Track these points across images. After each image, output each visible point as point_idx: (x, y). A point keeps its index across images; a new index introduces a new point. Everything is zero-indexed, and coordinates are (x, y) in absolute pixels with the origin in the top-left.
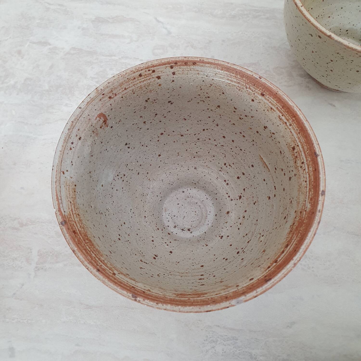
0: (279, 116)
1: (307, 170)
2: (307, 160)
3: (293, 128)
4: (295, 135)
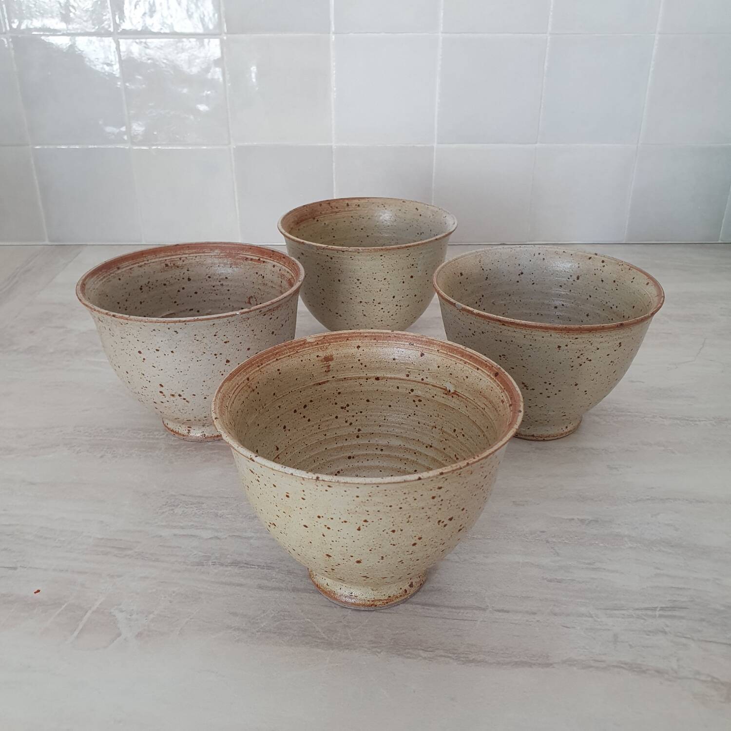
0: (138, 266)
1: (187, 256)
2: (180, 255)
3: (151, 259)
4: (157, 260)
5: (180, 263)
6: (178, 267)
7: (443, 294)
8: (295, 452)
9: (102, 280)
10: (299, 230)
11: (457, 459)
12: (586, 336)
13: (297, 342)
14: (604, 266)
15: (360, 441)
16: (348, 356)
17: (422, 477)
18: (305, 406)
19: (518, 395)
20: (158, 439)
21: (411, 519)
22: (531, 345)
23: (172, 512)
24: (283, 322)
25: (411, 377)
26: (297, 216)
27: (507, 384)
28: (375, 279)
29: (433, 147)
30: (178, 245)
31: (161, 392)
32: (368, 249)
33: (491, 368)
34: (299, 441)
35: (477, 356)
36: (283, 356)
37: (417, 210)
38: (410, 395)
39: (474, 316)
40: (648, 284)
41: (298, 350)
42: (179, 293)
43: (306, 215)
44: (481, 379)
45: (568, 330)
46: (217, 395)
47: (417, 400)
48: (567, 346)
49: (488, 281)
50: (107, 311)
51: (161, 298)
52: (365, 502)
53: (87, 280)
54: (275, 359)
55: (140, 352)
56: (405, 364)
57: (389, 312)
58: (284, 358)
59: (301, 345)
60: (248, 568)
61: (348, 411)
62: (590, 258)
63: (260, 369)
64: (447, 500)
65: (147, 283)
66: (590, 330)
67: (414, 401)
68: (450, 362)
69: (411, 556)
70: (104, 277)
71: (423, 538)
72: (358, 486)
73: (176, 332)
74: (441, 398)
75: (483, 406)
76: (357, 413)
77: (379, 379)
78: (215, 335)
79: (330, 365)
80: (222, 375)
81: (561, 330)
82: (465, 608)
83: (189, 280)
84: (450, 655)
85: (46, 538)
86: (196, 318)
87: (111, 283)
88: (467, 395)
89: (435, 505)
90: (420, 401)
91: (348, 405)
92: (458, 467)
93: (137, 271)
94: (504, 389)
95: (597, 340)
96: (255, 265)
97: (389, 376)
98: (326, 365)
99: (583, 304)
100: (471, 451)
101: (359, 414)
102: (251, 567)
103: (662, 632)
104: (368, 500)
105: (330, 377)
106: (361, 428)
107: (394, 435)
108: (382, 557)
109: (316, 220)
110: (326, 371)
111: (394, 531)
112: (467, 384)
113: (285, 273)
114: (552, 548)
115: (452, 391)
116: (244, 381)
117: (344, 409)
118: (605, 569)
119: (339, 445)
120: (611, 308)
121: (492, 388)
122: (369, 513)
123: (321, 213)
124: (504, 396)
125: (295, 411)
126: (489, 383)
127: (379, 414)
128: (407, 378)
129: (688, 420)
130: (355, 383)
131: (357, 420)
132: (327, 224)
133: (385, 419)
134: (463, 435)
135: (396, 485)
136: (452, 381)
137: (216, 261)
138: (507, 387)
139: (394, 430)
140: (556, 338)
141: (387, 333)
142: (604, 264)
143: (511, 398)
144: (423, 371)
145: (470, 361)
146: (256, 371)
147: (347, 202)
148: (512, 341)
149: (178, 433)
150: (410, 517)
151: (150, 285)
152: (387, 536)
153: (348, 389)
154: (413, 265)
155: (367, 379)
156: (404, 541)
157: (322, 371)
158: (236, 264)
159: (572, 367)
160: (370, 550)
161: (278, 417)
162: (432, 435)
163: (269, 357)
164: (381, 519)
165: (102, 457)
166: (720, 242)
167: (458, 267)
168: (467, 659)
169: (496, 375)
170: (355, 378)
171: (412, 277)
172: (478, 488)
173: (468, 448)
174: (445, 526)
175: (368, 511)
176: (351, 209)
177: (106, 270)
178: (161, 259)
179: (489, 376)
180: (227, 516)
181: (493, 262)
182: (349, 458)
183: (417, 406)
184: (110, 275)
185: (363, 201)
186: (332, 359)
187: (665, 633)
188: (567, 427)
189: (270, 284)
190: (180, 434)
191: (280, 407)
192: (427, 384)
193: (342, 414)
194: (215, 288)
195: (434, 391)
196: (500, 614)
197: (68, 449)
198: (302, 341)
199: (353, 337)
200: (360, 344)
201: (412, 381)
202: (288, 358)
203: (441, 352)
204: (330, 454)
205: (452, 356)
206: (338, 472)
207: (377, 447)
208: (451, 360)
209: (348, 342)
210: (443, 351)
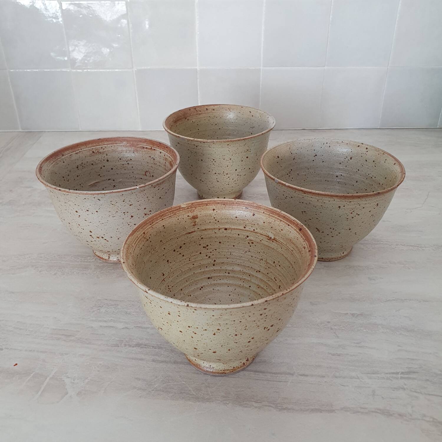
0: (75, 153)
1: (106, 146)
2: (101, 145)
3: (83, 149)
4: (87, 149)
5: (101, 151)
6: (100, 153)
7: (267, 172)
8: (175, 276)
9: (52, 163)
10: (176, 126)
11: (276, 280)
12: (356, 200)
13: (175, 208)
14: (367, 151)
15: (215, 268)
16: (208, 215)
17: (254, 304)
18: (181, 247)
19: (314, 244)
20: (90, 262)
21: (247, 328)
22: (322, 206)
23: (99, 311)
24: (166, 191)
25: (247, 229)
26: (175, 118)
27: (307, 236)
28: (224, 159)
29: (260, 69)
30: (100, 139)
31: (90, 235)
32: (220, 141)
33: (297, 225)
34: (177, 269)
35: (288, 217)
36: (166, 217)
37: (251, 112)
38: (246, 239)
39: (286, 187)
40: (395, 164)
41: (176, 212)
42: (101, 169)
43: (181, 117)
44: (290, 232)
45: (345, 197)
46: (124, 245)
47: (250, 242)
48: (344, 206)
49: (295, 160)
50: (55, 187)
51: (90, 173)
52: (218, 319)
53: (43, 164)
54: (161, 219)
55: (77, 212)
56: (243, 220)
57: (233, 179)
58: (167, 218)
59: (177, 209)
60: (146, 348)
61: (207, 249)
62: (359, 146)
63: (152, 226)
64: (270, 315)
65: (81, 164)
66: (359, 197)
67: (249, 243)
68: (271, 220)
69: (247, 348)
70: (54, 162)
71: (254, 338)
72: (213, 310)
73: (99, 199)
74: (265, 242)
75: (292, 249)
76: (213, 250)
77: (227, 230)
78: (124, 201)
79: (196, 221)
80: (129, 225)
81: (341, 197)
82: (281, 373)
83: (108, 161)
84: (271, 405)
85: (21, 329)
86: (111, 191)
87: (58, 165)
88: (282, 241)
89: (262, 319)
90: (252, 243)
91: (207, 246)
92: (277, 296)
93: (75, 157)
94: (305, 239)
95: (363, 202)
96: (149, 151)
97: (233, 227)
98: (193, 221)
99: (354, 175)
100: (284, 276)
101: (214, 251)
102: (148, 348)
103: (402, 388)
104: (220, 318)
105: (196, 229)
106: (216, 259)
107: (237, 264)
108: (229, 350)
109: (187, 119)
110: (193, 225)
111: (236, 335)
112: (282, 234)
113: (168, 158)
114: (334, 333)
115: (273, 238)
116: (141, 235)
117: (205, 248)
118: (367, 347)
119: (203, 270)
120: (372, 178)
121: (298, 238)
122: (220, 325)
123: (190, 115)
124: (305, 244)
125: (174, 251)
126: (296, 235)
127: (227, 251)
128: (244, 229)
129: (418, 247)
130: (212, 232)
131: (213, 255)
132: (194, 121)
133: (231, 254)
134: (280, 266)
135: (237, 309)
136: (273, 232)
137: (124, 149)
138: (307, 239)
139: (236, 261)
140: (337, 202)
141: (231, 201)
142: (367, 150)
143: (310, 246)
144: (254, 225)
145: (284, 220)
146: (149, 228)
147: (206, 107)
148: (310, 203)
149: (102, 258)
150: (246, 326)
151: (83, 165)
152: (232, 338)
153: (207, 236)
154: (248, 150)
155: (219, 229)
156: (243, 340)
157: (191, 225)
158: (137, 151)
159: (348, 219)
160: (222, 346)
161: (164, 255)
162: (260, 264)
163: (157, 218)
164: (228, 328)
165: (55, 274)
166: (438, 127)
167: (276, 153)
168: (282, 407)
169: (300, 230)
170: (212, 229)
171: (247, 157)
172: (289, 306)
173: (282, 274)
174: (268, 330)
175: (220, 324)
176: (209, 112)
177: (55, 157)
178: (89, 148)
179: (296, 230)
180: (133, 313)
181: (298, 149)
182: (209, 278)
183: (250, 246)
184: (57, 160)
185: (216, 107)
186: (197, 218)
187: (404, 389)
188: (343, 253)
189: (158, 164)
190: (104, 259)
191: (165, 249)
192: (257, 233)
193: (204, 251)
194: (124, 166)
195: (261, 238)
196: (302, 377)
197: (34, 269)
198: (178, 207)
199: (210, 203)
200: (215, 208)
201: (248, 231)
202: (169, 218)
203: (266, 213)
204: (197, 276)
205: (273, 216)
206: (202, 287)
207: (226, 271)
208: (272, 219)
209: (207, 206)
210: (267, 213)
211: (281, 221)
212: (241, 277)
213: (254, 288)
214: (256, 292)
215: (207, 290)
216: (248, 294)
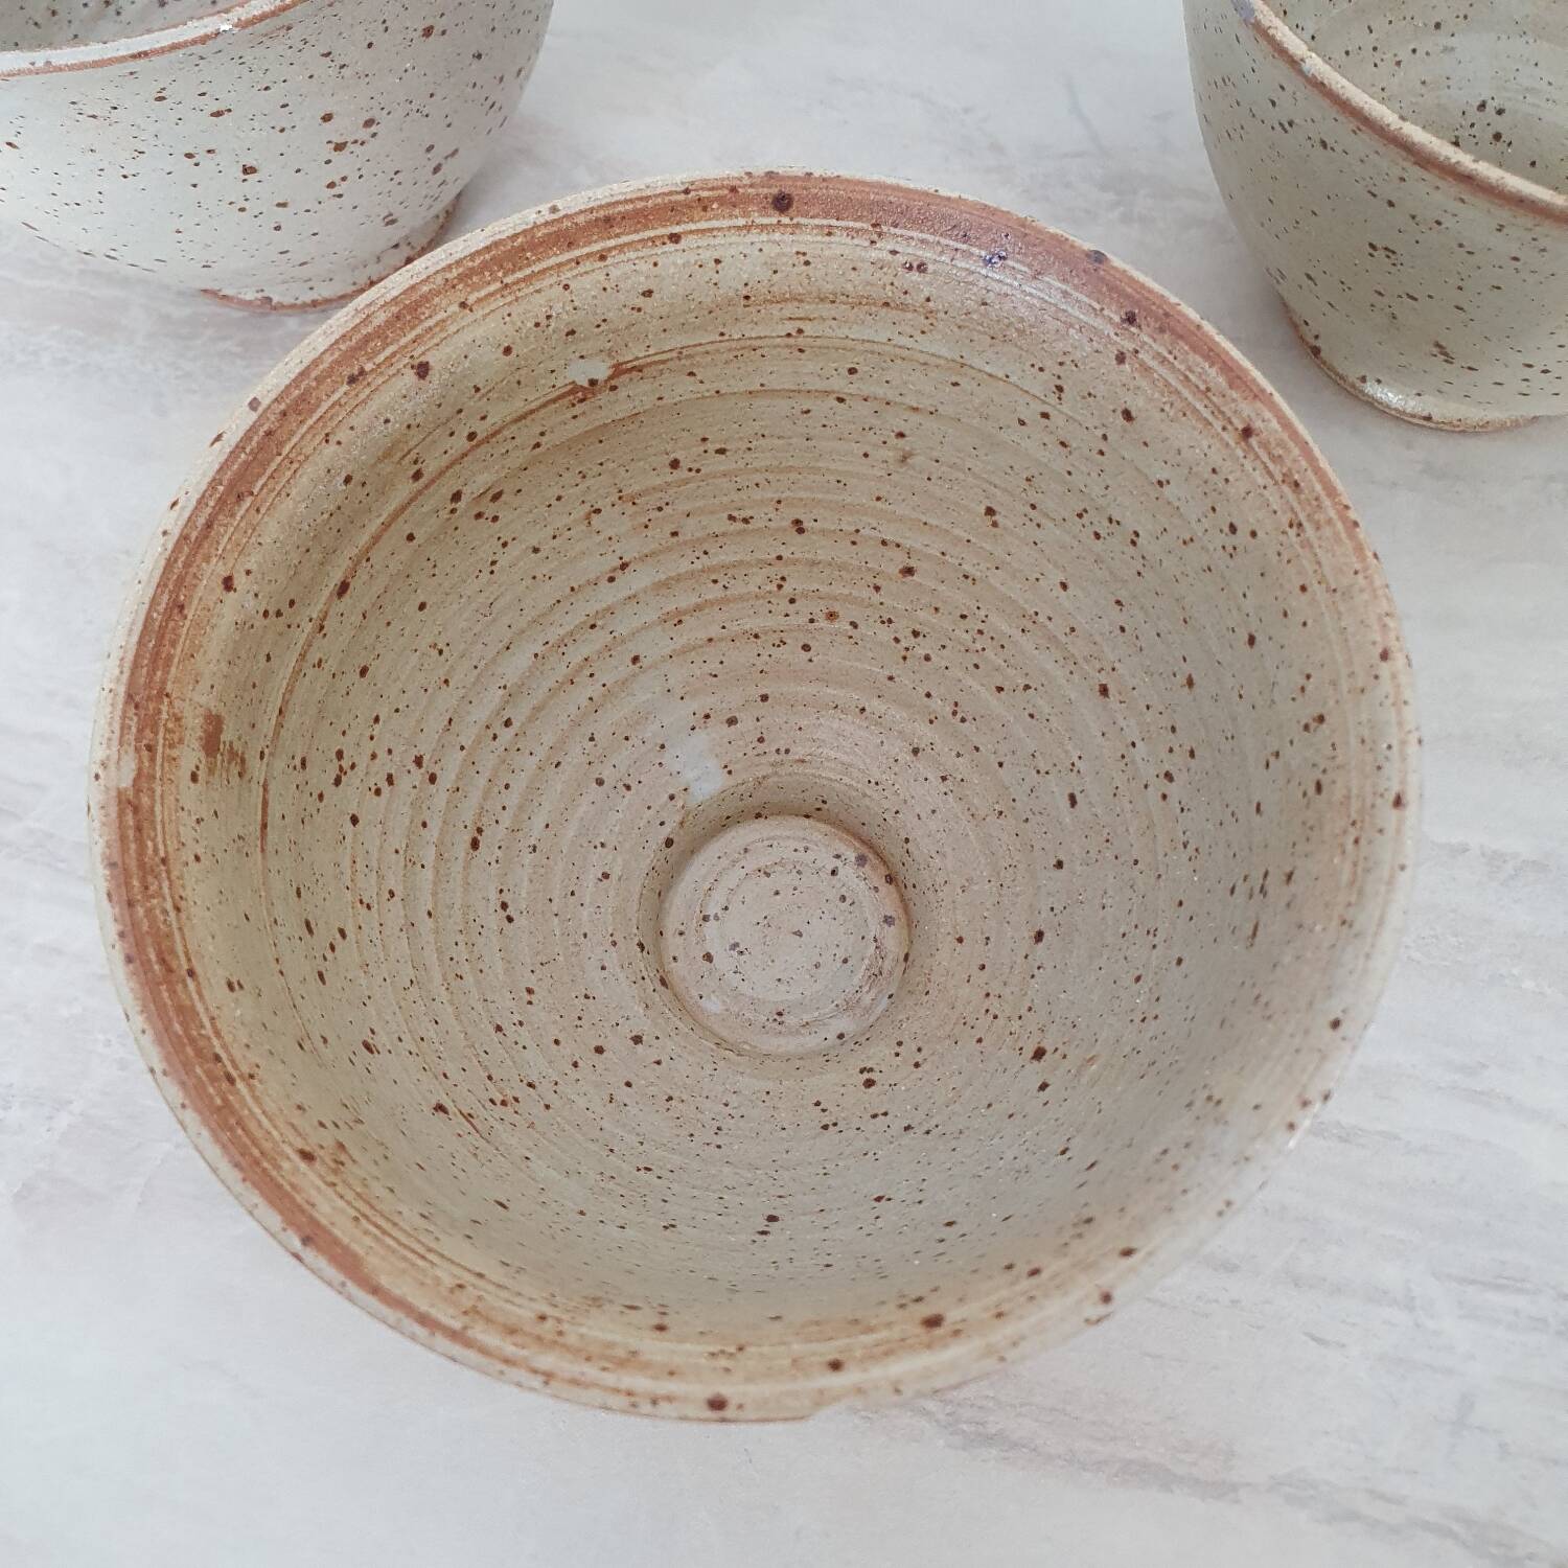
8: (437, 1040)
11: (745, 521)
13: (123, 838)
15: (447, 779)
16: (236, 645)
18: (309, 927)
25: (430, 470)
38: (457, 514)
41: (156, 850)
44: (719, 261)
47: (485, 505)
59: (139, 829)
61: (353, 766)
67: (479, 516)
68: (539, 300)
74: (566, 427)
76: (372, 738)
77: (348, 586)
88: (679, 341)
90: (497, 497)
91: (340, 755)
94: (878, 225)
97: (365, 539)
98: (226, 764)
101: (377, 729)
105: (258, 771)
106: (415, 752)
107: (498, 653)
110: (240, 774)
115: (603, 375)
117: (344, 778)
119: (431, 859)
126: (771, 249)
128: (421, 483)
131: (390, 752)
133: (441, 652)
134: (721, 451)
136: (589, 347)
144: (459, 411)
153: (307, 724)
155: (321, 628)
157: (237, 794)
161: (351, 1061)
162: (601, 537)
169: (782, 203)
170: (297, 673)
182: (475, 844)
183: (496, 519)
186: (218, 723)
191: (324, 1040)
192: (494, 435)
193: (353, 793)
198: (121, 814)
199: (180, 581)
200: (223, 571)
201: (442, 473)
202: (183, 915)
203: (479, 300)
204: (448, 907)
205: (533, 275)
206: (504, 906)
207: (490, 733)
208: (538, 291)
209: (190, 613)
210: (483, 293)
211: (603, 258)
212: (562, 671)
213: (655, 646)
214: (684, 651)
215: (526, 883)
216: (657, 689)
